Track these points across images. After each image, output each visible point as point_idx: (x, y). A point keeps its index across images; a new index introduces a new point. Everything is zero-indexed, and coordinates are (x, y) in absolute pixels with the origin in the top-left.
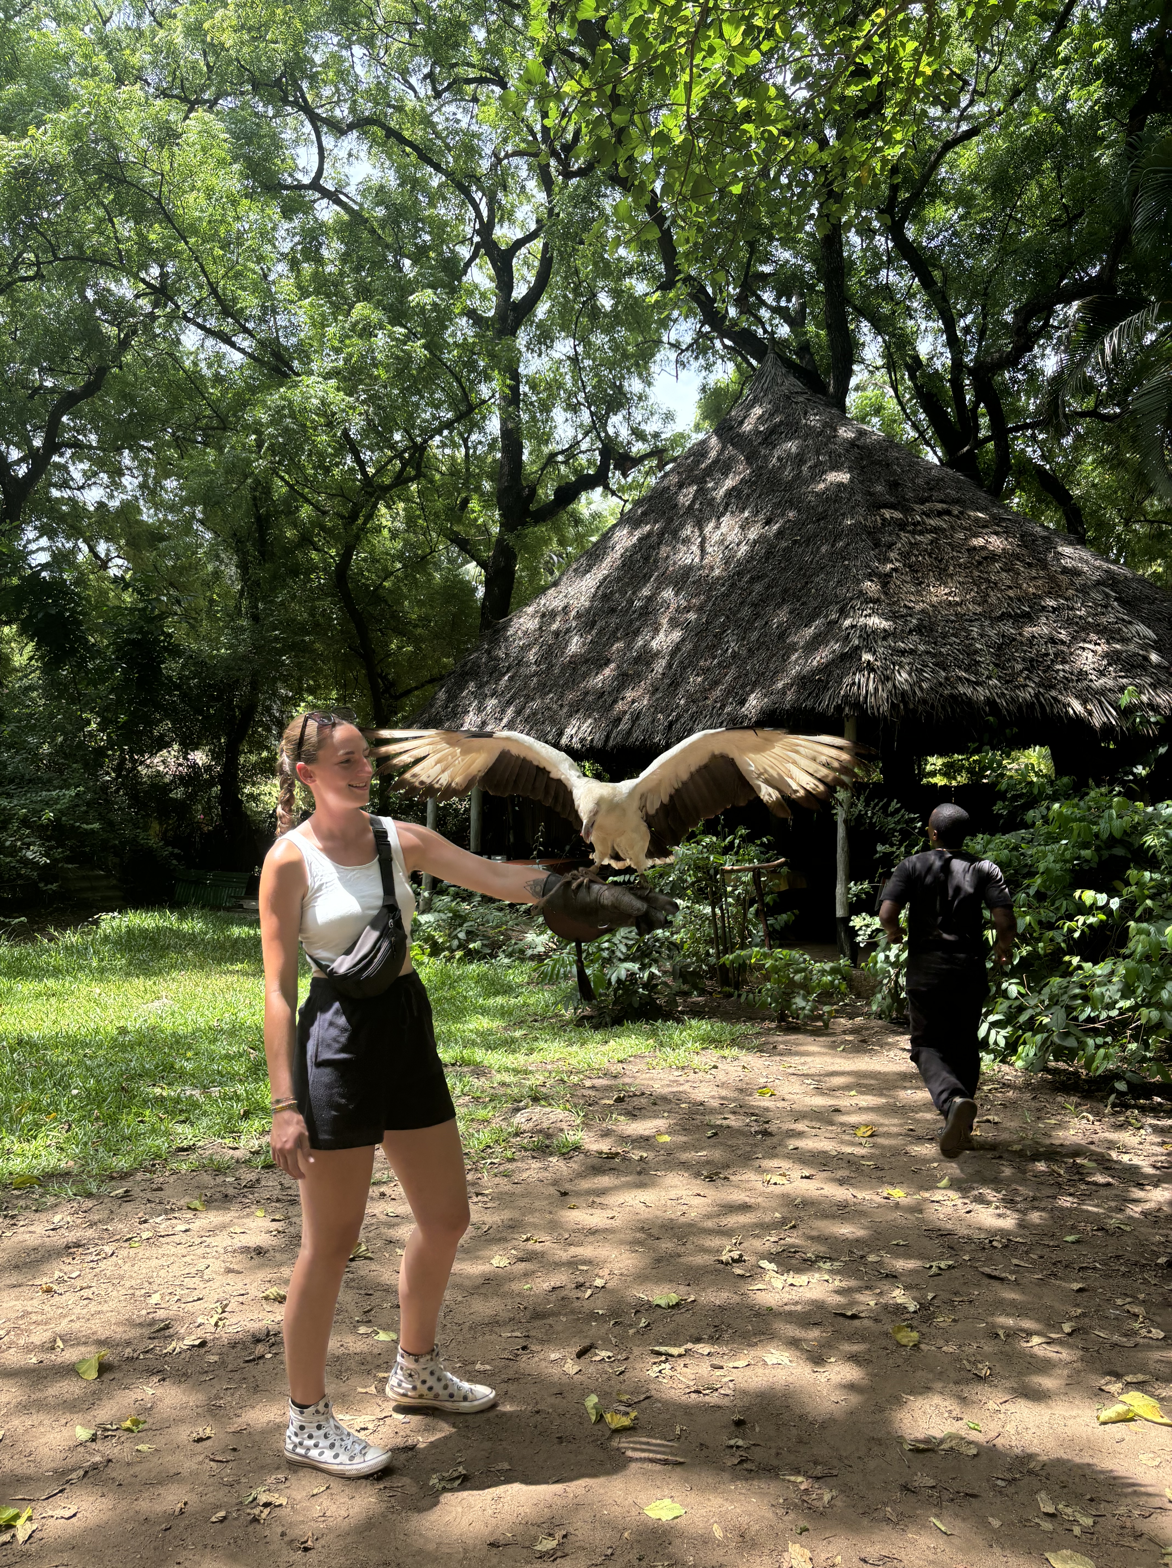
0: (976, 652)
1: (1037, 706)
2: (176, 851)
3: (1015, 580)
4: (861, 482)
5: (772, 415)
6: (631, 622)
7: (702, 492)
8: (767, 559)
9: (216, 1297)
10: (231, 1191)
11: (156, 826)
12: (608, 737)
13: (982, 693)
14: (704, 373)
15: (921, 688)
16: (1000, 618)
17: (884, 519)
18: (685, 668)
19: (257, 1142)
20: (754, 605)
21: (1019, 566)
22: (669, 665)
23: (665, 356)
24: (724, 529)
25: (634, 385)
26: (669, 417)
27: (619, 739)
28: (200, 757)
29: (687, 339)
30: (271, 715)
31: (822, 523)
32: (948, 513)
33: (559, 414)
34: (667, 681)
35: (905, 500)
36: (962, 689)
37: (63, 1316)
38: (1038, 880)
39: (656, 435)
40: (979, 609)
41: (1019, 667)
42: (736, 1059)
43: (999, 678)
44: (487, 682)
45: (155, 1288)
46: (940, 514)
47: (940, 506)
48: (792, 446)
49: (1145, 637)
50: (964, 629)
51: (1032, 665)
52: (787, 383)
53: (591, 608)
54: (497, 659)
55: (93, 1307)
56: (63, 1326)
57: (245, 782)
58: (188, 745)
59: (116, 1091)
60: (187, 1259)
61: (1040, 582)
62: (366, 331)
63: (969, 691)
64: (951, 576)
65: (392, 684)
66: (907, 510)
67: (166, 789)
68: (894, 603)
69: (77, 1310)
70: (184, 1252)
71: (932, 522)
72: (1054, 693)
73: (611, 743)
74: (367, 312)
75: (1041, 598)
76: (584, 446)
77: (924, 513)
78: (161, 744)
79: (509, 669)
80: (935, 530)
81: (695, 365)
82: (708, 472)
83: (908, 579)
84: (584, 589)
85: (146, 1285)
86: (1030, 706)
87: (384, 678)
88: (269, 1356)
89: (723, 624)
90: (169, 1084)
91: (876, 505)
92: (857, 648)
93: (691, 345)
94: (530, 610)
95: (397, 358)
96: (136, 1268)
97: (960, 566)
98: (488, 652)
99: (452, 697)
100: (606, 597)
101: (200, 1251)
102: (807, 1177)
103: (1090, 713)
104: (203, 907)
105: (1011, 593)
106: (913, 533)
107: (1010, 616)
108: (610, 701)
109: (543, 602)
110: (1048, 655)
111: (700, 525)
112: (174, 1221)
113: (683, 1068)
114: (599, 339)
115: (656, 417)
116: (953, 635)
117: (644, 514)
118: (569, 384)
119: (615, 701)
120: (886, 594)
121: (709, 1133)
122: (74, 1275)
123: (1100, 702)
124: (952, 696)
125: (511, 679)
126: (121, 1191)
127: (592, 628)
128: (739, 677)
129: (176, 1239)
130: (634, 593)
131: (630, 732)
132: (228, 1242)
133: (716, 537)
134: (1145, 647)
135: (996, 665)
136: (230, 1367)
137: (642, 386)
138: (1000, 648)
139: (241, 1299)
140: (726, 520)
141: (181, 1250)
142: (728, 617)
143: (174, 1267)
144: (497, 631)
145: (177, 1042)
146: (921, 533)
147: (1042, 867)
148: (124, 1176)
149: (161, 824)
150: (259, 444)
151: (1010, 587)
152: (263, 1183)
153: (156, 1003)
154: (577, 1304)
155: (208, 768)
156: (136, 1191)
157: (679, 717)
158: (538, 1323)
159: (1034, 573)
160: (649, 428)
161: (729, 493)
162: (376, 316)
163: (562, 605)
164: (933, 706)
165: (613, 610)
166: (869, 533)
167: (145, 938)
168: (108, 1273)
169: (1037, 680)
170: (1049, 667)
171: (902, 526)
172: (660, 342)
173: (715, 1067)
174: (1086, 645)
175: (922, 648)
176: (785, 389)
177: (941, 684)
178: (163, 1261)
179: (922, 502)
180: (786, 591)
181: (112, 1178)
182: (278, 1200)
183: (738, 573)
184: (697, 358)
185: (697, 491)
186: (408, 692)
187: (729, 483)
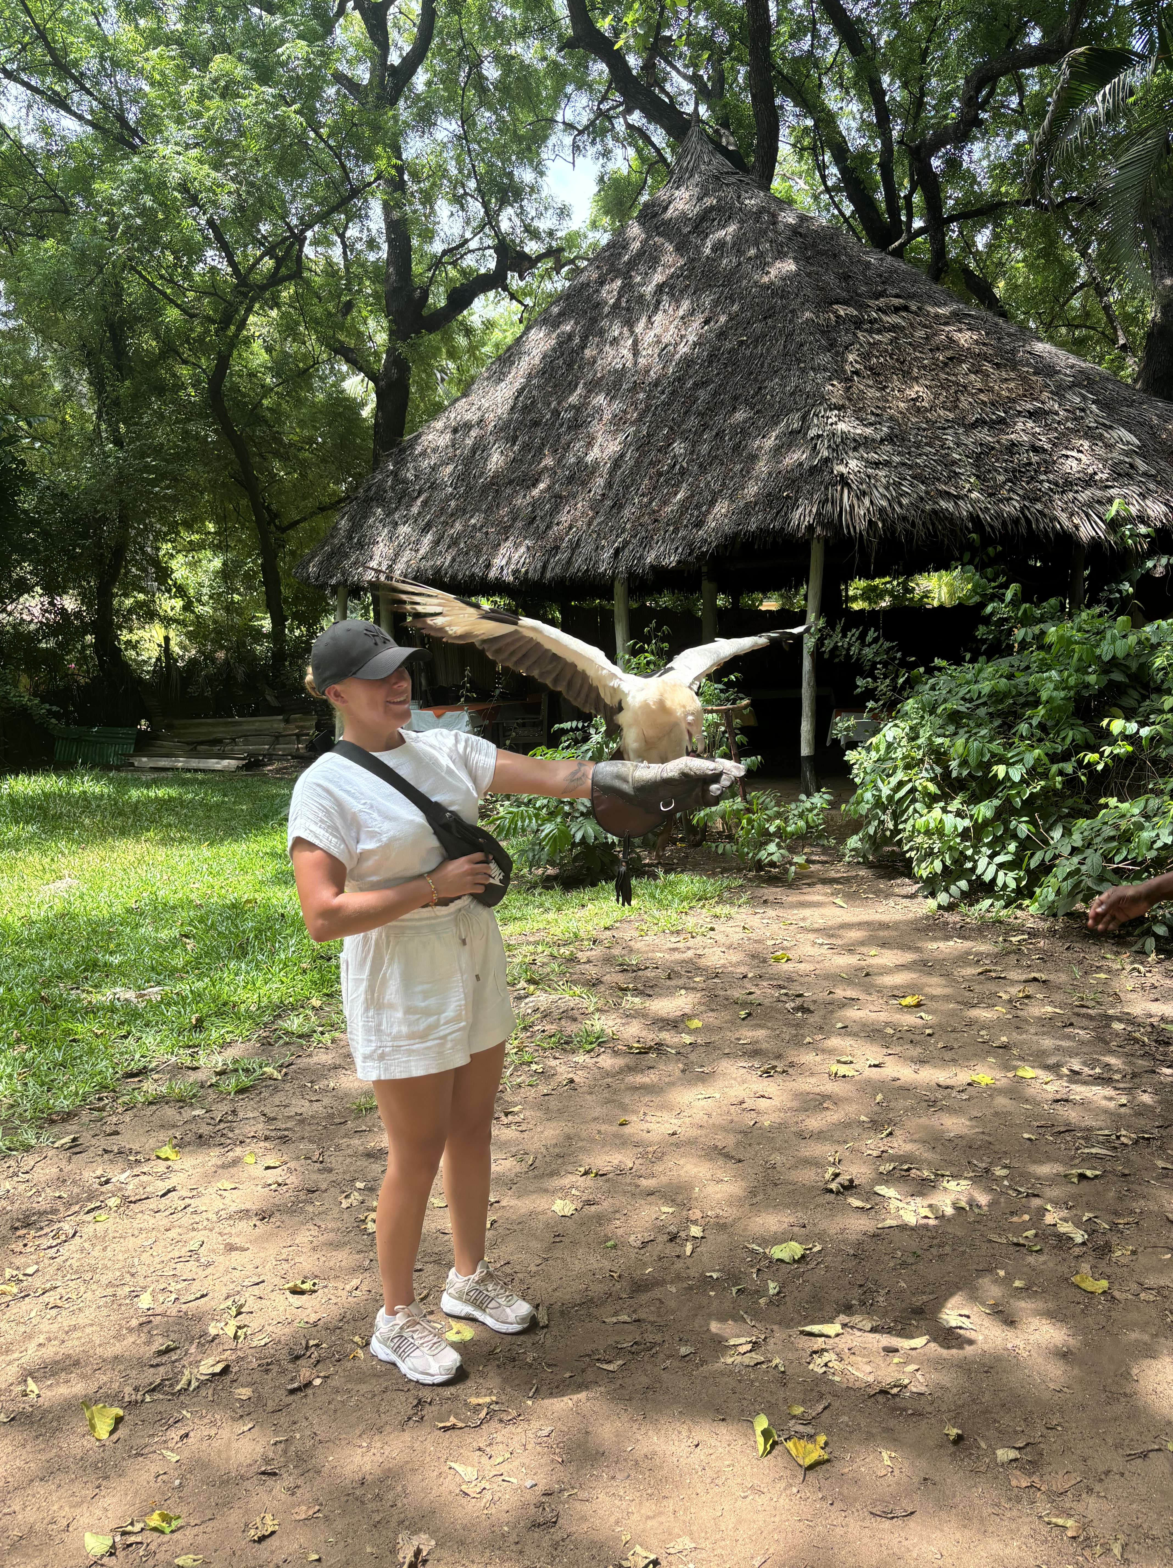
0: (954, 463)
1: (1023, 521)
2: (54, 708)
3: (985, 381)
4: (809, 275)
5: (700, 199)
6: (559, 436)
7: (627, 287)
8: (710, 363)
9: (225, 1291)
10: (205, 1130)
11: (24, 680)
12: (544, 567)
13: (965, 508)
14: (601, 161)
15: (900, 504)
16: (974, 425)
17: (838, 317)
18: (628, 487)
19: (220, 1059)
20: (701, 414)
21: (988, 367)
22: (609, 485)
23: (558, 139)
24: (657, 330)
25: (525, 175)
26: (563, 212)
27: (558, 570)
28: (69, 603)
29: (584, 119)
30: (144, 553)
31: (769, 321)
32: (906, 308)
33: (443, 208)
34: (609, 503)
35: (858, 295)
36: (943, 504)
37: (28, 1337)
38: (1041, 711)
39: (551, 234)
40: (951, 416)
41: (1001, 478)
42: (729, 918)
43: (981, 491)
44: (396, 509)
45: (142, 1282)
46: (897, 310)
47: (897, 302)
48: (728, 232)
49: (1128, 443)
50: (938, 438)
51: (1015, 475)
52: (714, 162)
53: (510, 421)
54: (405, 481)
55: (66, 1320)
56: (31, 1355)
57: (120, 627)
58: (52, 589)
59: (33, 1001)
60: (172, 1234)
61: (1012, 385)
62: (228, 91)
63: (950, 506)
64: (916, 379)
65: (277, 515)
66: (862, 307)
67: (32, 638)
68: (860, 409)
69: (45, 1326)
70: (166, 1222)
71: (891, 319)
72: (1039, 506)
73: (548, 575)
74: (228, 66)
75: (1014, 401)
76: (473, 244)
77: (880, 309)
78: (22, 587)
79: (420, 493)
80: (894, 328)
81: (591, 151)
82: (632, 264)
83: (871, 383)
84: (500, 400)
85: (128, 1278)
86: (1016, 521)
87: (268, 509)
88: (317, 1382)
89: (667, 436)
90: (96, 987)
91: (827, 302)
92: (827, 460)
93: (586, 128)
94: (439, 425)
95: (269, 126)
96: (109, 1253)
97: (924, 367)
98: (395, 473)
99: (356, 525)
100: (526, 409)
101: (186, 1220)
102: (875, 1066)
103: (1077, 527)
104: (92, 769)
105: (982, 396)
106: (870, 332)
107: (985, 422)
108: (542, 527)
109: (453, 416)
110: (1030, 464)
111: (630, 324)
112: (144, 1178)
113: (678, 932)
114: (485, 117)
115: (550, 211)
116: (927, 444)
117: (561, 314)
118: (454, 171)
119: (549, 527)
120: (850, 400)
121: (743, 1014)
122: (30, 1271)
123: (1087, 515)
124: (934, 511)
125: (425, 503)
126: (67, 1139)
127: (514, 444)
128: (692, 496)
129: (153, 1204)
130: (559, 404)
131: (569, 562)
132: (218, 1204)
133: (649, 338)
134: (1127, 453)
135: (978, 477)
136: (271, 1406)
137: (533, 175)
138: (978, 457)
139: (256, 1290)
140: (658, 318)
141: (162, 1220)
142: (671, 429)
143: (158, 1249)
144: (403, 451)
145: (94, 931)
146: (879, 332)
147: (1044, 695)
148: (68, 1116)
149: (31, 677)
150: (112, 227)
151: (981, 391)
152: (241, 1115)
153: (58, 884)
154: (679, 1265)
155: (78, 614)
156: (86, 1138)
157: (626, 543)
158: (644, 1298)
159: (1004, 375)
160: (543, 225)
161: (660, 288)
162: (241, 71)
163: (475, 418)
164: (913, 524)
165: (536, 424)
166: (823, 332)
167: (32, 807)
168: (76, 1265)
169: (1021, 492)
170: (1032, 478)
171: (858, 323)
172: (553, 121)
173: (712, 929)
174: (1069, 453)
175: (897, 459)
176: (713, 169)
177: (922, 499)
178: (141, 1240)
179: (878, 296)
180: (736, 398)
181: (52, 1122)
182: (267, 1138)
183: (679, 379)
184: (593, 143)
185: (622, 288)
186: (294, 525)
187: (658, 278)
